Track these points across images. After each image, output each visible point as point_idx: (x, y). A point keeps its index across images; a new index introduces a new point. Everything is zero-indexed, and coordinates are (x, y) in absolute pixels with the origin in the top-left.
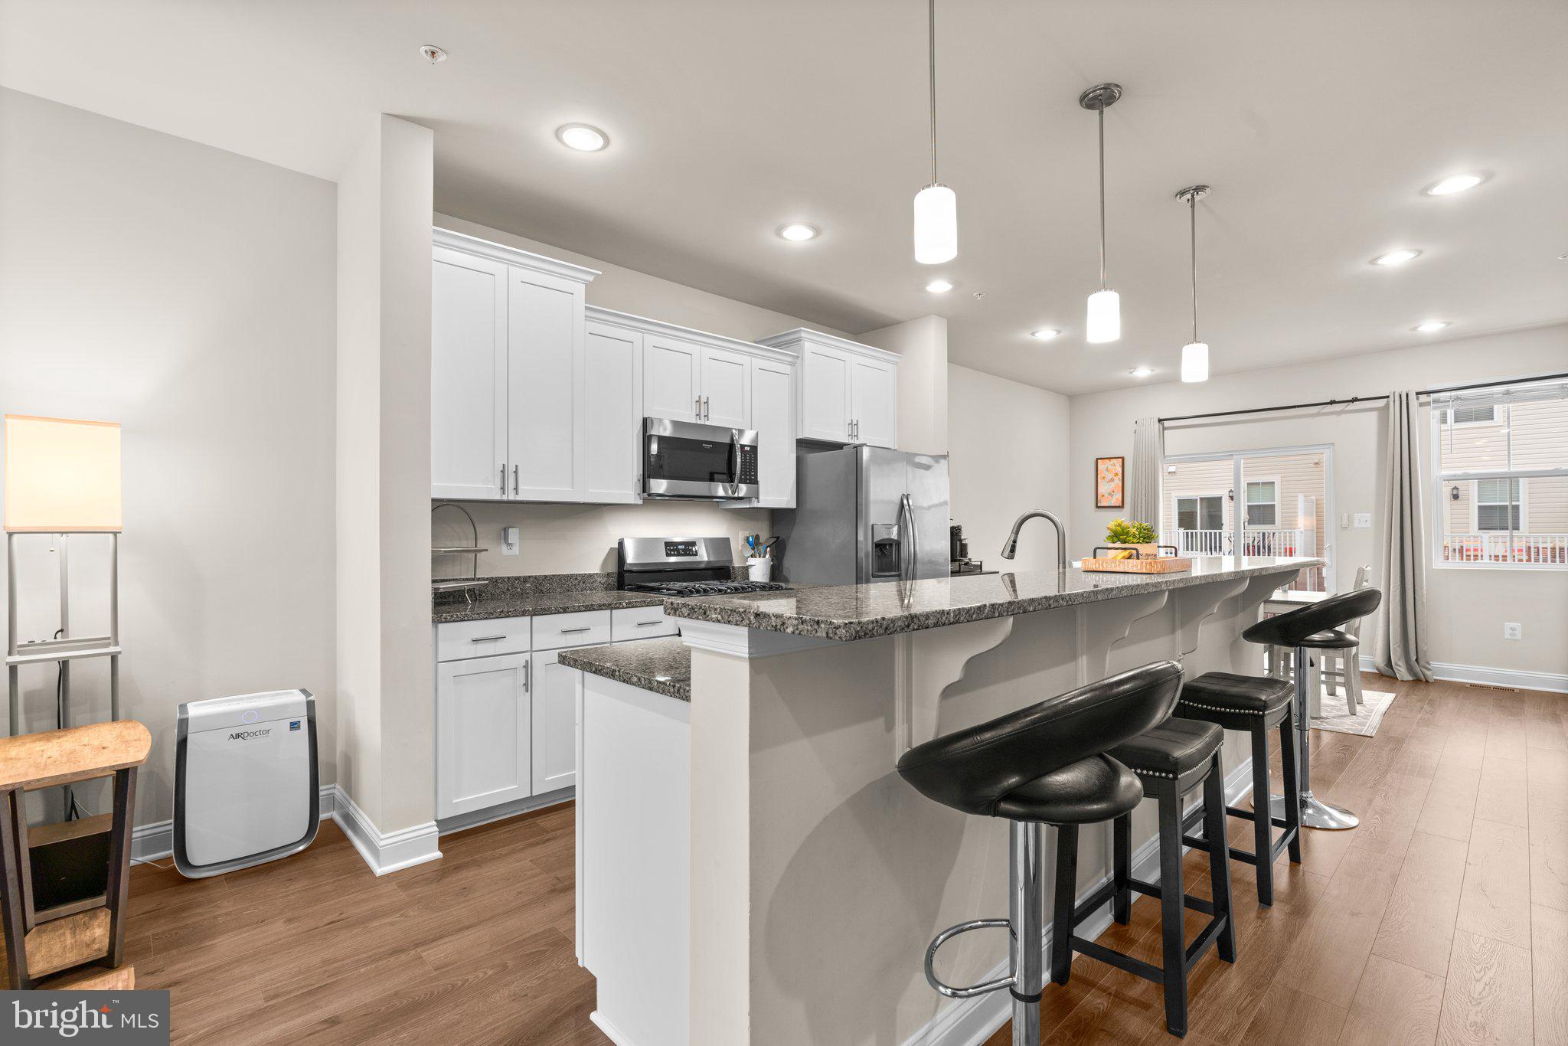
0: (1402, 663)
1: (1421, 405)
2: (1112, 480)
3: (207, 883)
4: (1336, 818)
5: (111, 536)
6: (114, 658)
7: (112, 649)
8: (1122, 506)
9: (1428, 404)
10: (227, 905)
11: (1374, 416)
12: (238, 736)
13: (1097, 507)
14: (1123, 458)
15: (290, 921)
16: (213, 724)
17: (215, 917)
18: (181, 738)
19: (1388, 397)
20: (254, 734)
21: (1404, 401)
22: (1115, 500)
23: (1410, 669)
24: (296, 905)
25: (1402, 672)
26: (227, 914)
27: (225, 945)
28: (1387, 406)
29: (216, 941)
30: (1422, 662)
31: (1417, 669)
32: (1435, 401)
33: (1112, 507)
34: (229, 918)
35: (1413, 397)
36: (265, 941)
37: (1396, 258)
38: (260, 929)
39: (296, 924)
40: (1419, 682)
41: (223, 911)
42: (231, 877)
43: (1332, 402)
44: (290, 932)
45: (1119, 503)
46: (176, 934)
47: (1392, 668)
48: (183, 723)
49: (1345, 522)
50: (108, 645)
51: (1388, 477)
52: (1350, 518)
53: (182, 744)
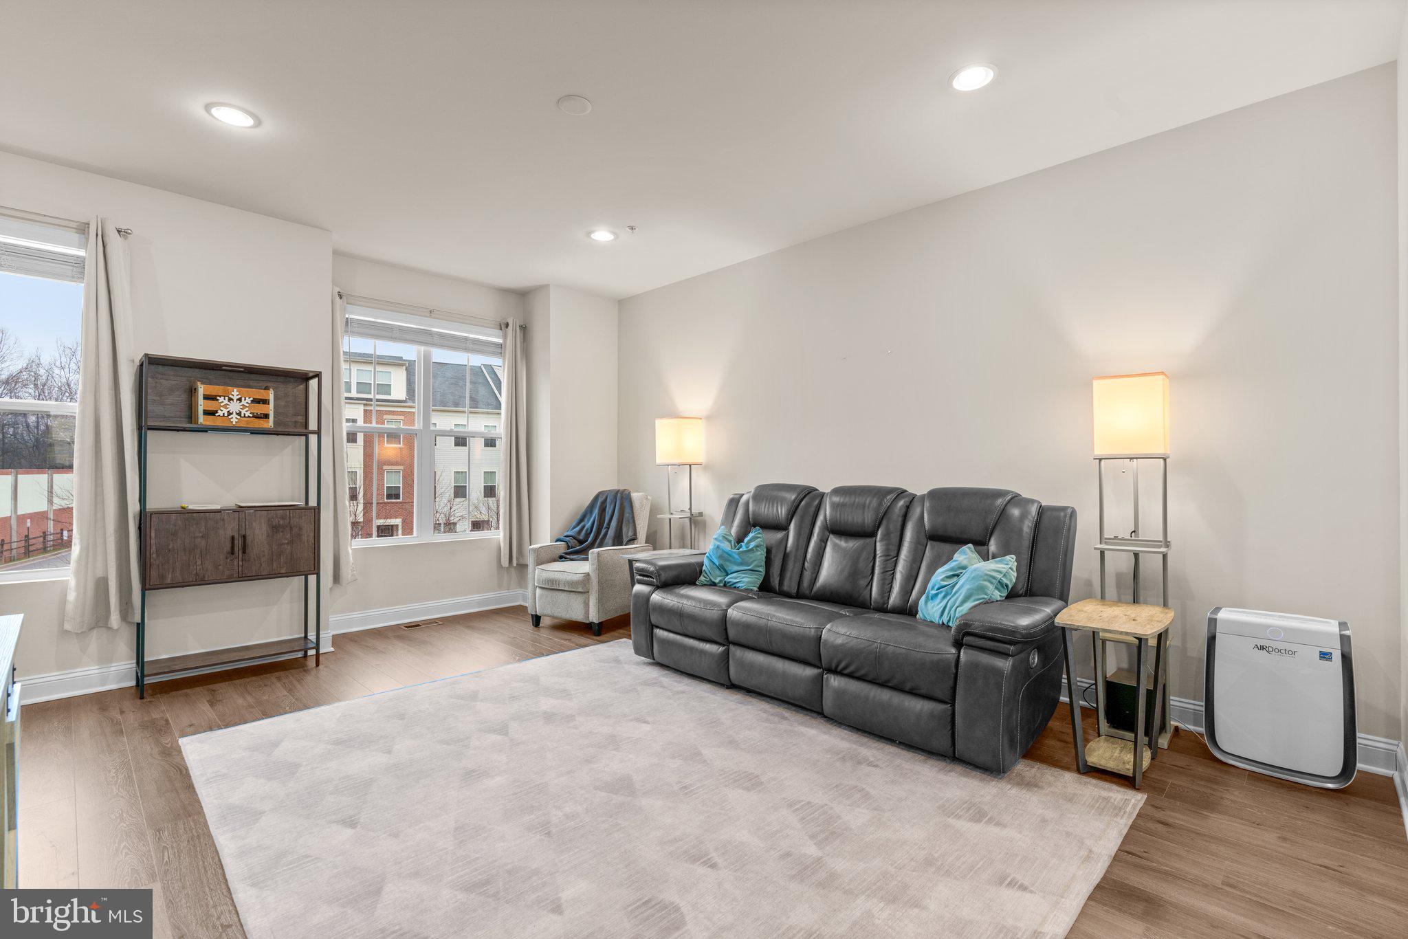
3: (1232, 770)
5: (1162, 460)
6: (1165, 556)
7: (1163, 550)
10: (1236, 795)
12: (1262, 648)
15: (1284, 839)
16: (1241, 630)
17: (1222, 798)
18: (1210, 635)
20: (1280, 651)
24: (1299, 832)
26: (1233, 801)
27: (1217, 823)
29: (1212, 815)
34: (1233, 805)
36: (1252, 840)
38: (1253, 829)
39: (1289, 846)
41: (1231, 797)
42: (1254, 776)
44: (1279, 849)
46: (1188, 792)
48: (1213, 622)
50: (1160, 547)
53: (1212, 640)
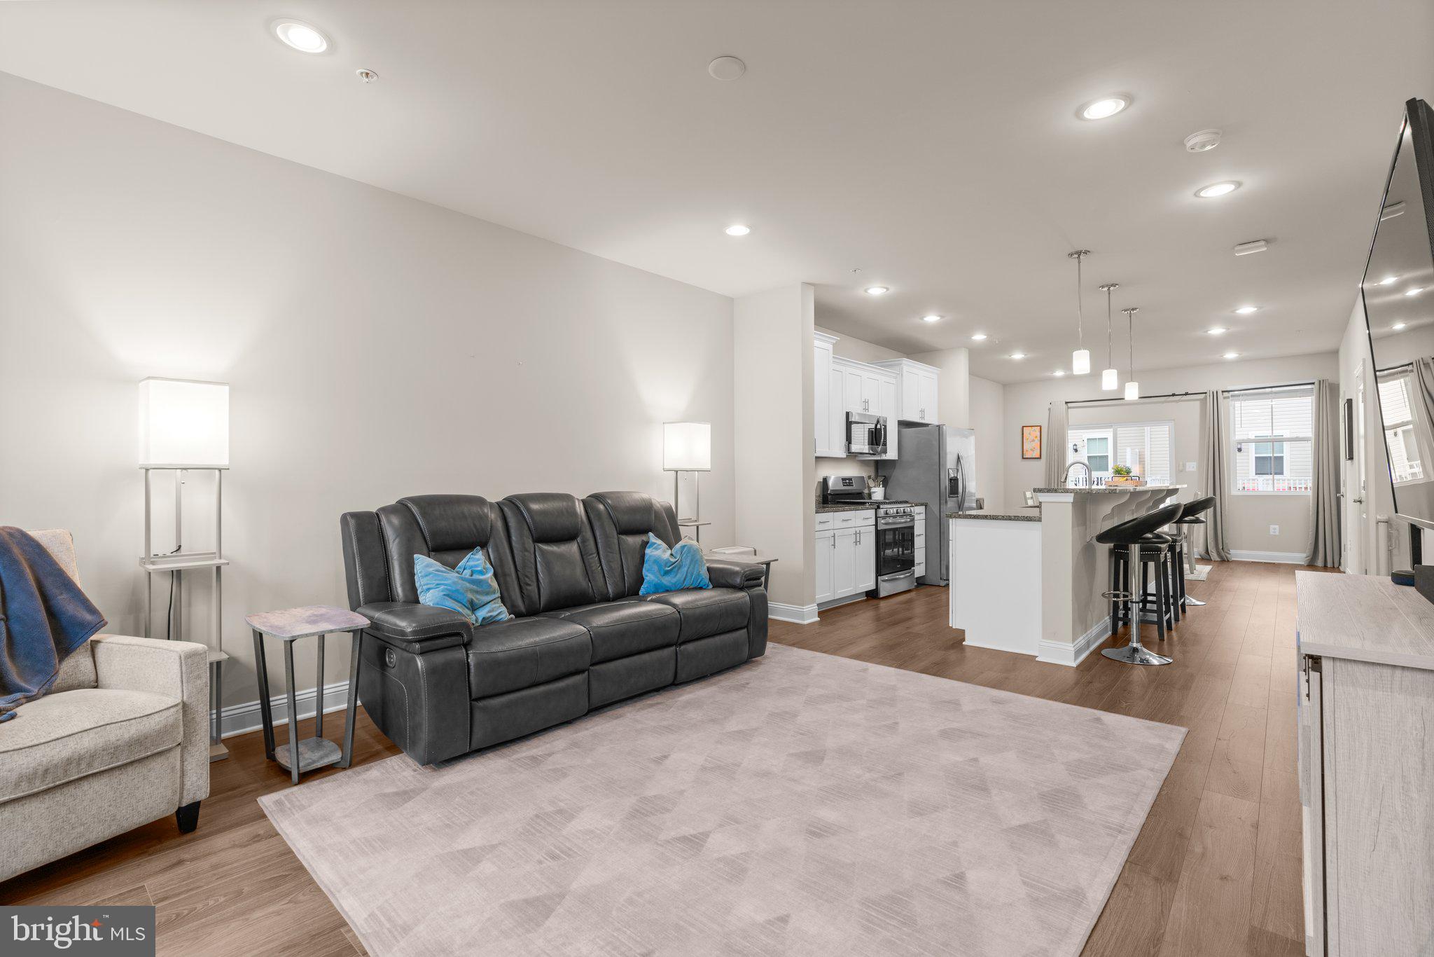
0: (1214, 551)
1: (1224, 398)
2: (1033, 441)
4: (1194, 601)
8: (1040, 458)
9: (1228, 397)
11: (1198, 402)
13: (1023, 458)
14: (1041, 427)
19: (1206, 393)
21: (1215, 396)
22: (1037, 454)
23: (1219, 554)
25: (1214, 556)
28: (1206, 398)
30: (1225, 550)
31: (1223, 554)
32: (1232, 396)
33: (1033, 458)
35: (1220, 393)
37: (1217, 331)
40: (1224, 561)
43: (1174, 395)
45: (1038, 456)
47: (1208, 554)
49: (1181, 468)
51: (1206, 441)
52: (1184, 466)
